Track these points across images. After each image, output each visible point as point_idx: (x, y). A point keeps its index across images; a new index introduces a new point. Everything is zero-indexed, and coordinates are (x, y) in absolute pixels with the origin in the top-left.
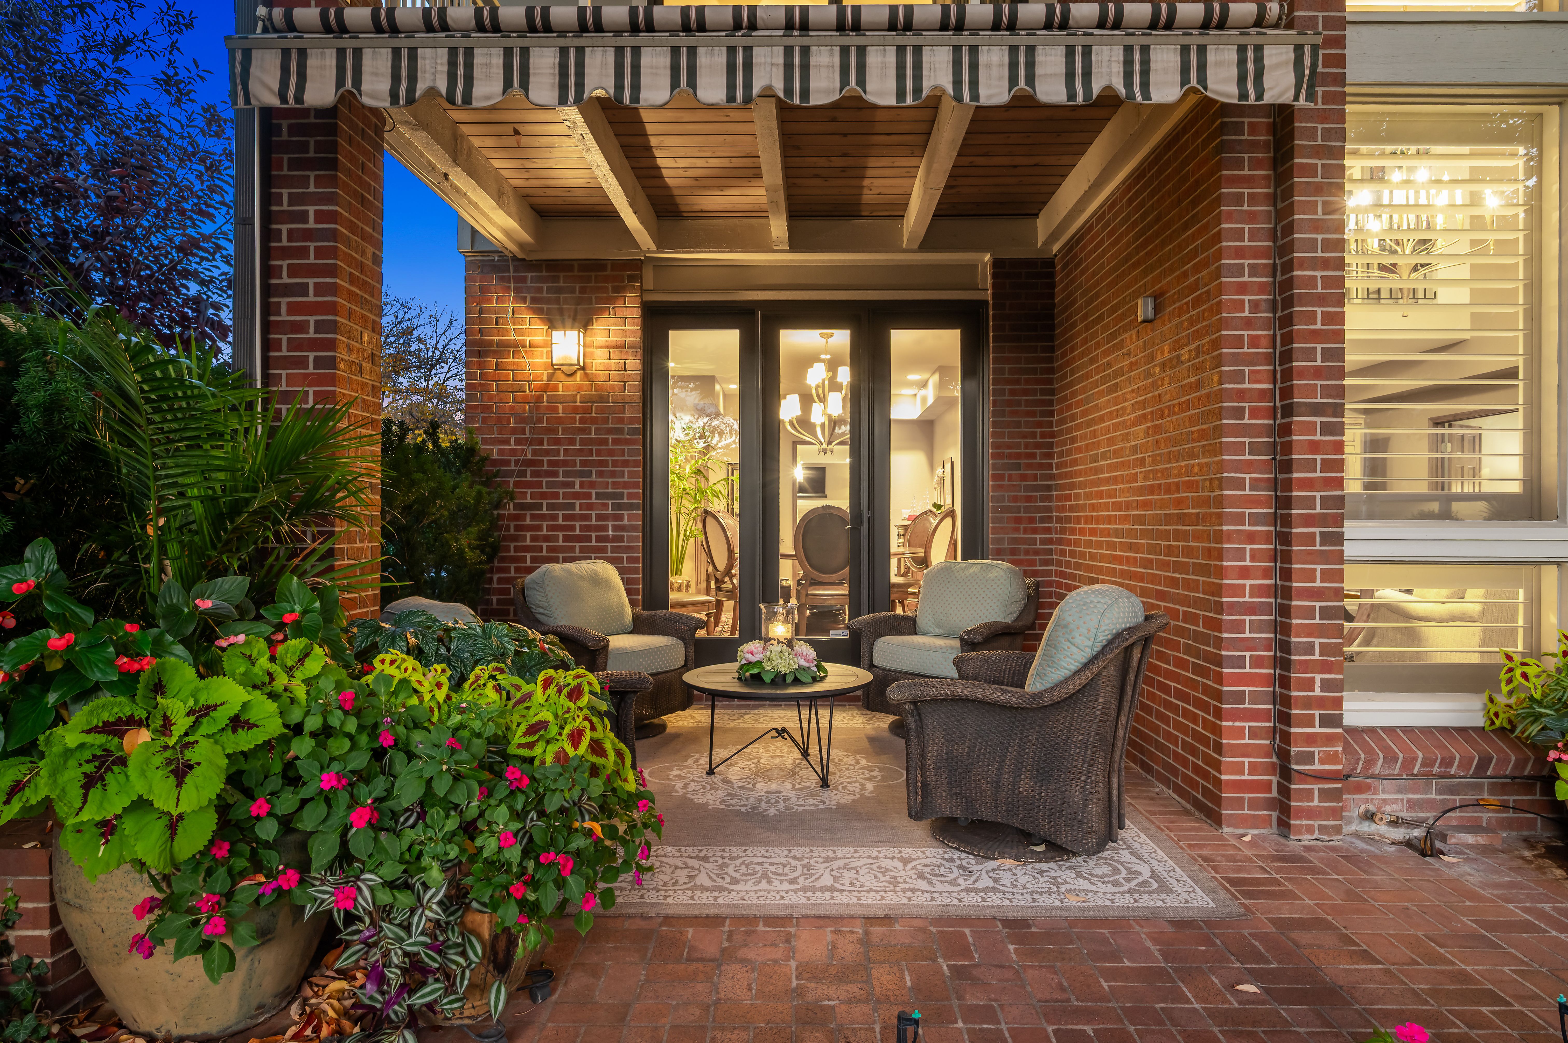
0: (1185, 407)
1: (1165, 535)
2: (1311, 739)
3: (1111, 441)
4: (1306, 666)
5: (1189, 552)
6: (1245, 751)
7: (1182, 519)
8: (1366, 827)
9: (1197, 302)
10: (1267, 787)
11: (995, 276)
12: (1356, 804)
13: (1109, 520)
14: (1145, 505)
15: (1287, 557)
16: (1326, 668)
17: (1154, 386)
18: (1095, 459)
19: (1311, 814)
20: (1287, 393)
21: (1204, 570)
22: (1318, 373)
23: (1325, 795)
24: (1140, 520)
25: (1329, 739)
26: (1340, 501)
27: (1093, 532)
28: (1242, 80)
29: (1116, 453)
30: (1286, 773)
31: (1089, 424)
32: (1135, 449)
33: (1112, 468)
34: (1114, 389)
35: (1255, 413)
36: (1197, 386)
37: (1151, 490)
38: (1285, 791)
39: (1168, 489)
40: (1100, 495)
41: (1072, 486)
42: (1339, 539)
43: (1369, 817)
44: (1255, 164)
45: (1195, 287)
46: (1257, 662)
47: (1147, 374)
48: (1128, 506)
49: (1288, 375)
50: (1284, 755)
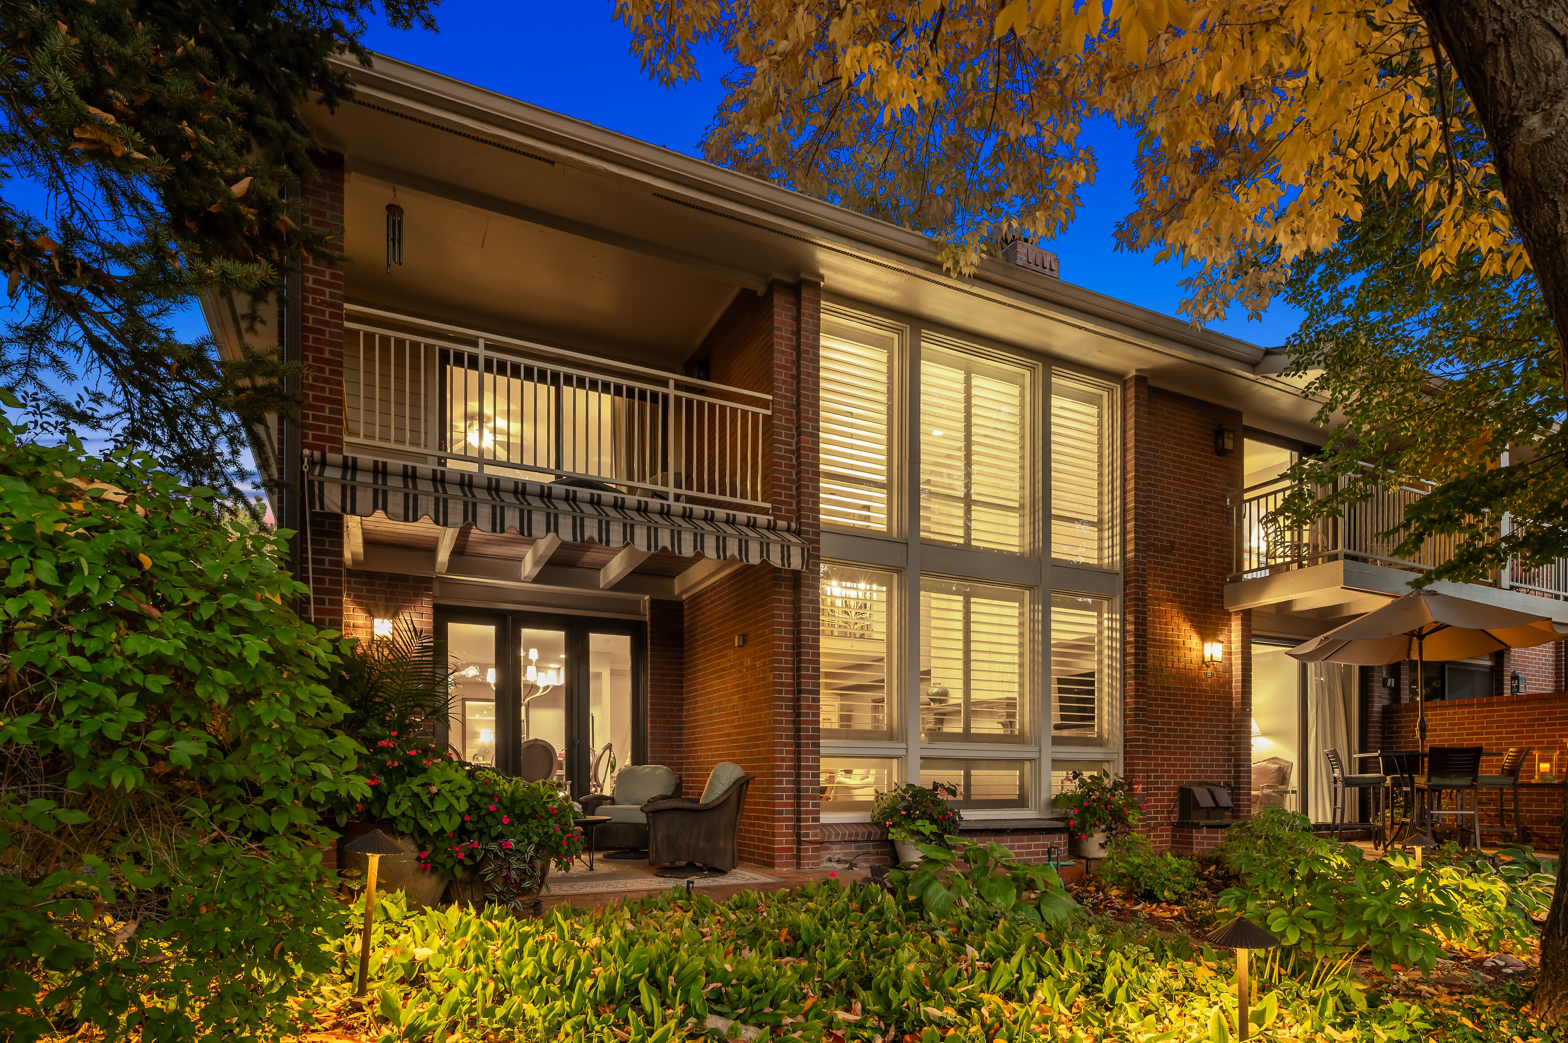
0: (758, 688)
1: (749, 747)
2: (808, 827)
3: (720, 703)
4: (807, 797)
5: (759, 753)
6: (783, 835)
7: (757, 738)
8: (829, 864)
9: (763, 642)
10: (791, 849)
11: (651, 608)
12: (826, 855)
13: (719, 743)
14: (739, 734)
15: (799, 753)
16: (813, 798)
17: (743, 677)
18: (711, 712)
19: (808, 858)
20: (799, 684)
21: (767, 760)
22: (810, 677)
23: (814, 850)
24: (736, 741)
25: (815, 827)
26: (818, 730)
27: (709, 750)
28: (783, 559)
29: (722, 709)
30: (799, 842)
31: (707, 694)
32: (733, 707)
33: (720, 716)
34: (722, 677)
35: (787, 692)
36: (764, 679)
37: (741, 726)
38: (799, 850)
39: (750, 725)
40: (714, 730)
41: (696, 727)
42: (818, 745)
43: (830, 860)
44: (786, 587)
45: (763, 635)
46: (788, 797)
47: (739, 671)
48: (729, 735)
49: (799, 677)
50: (798, 835)
